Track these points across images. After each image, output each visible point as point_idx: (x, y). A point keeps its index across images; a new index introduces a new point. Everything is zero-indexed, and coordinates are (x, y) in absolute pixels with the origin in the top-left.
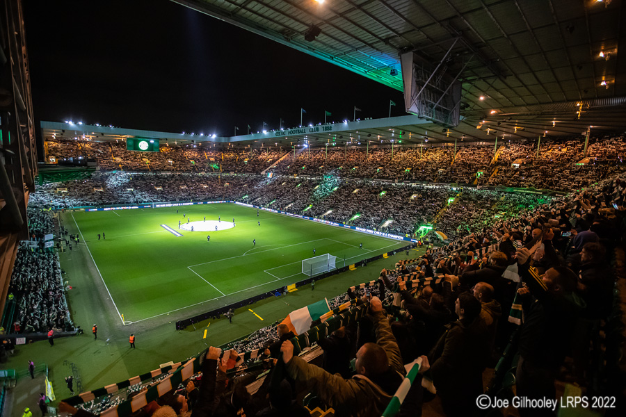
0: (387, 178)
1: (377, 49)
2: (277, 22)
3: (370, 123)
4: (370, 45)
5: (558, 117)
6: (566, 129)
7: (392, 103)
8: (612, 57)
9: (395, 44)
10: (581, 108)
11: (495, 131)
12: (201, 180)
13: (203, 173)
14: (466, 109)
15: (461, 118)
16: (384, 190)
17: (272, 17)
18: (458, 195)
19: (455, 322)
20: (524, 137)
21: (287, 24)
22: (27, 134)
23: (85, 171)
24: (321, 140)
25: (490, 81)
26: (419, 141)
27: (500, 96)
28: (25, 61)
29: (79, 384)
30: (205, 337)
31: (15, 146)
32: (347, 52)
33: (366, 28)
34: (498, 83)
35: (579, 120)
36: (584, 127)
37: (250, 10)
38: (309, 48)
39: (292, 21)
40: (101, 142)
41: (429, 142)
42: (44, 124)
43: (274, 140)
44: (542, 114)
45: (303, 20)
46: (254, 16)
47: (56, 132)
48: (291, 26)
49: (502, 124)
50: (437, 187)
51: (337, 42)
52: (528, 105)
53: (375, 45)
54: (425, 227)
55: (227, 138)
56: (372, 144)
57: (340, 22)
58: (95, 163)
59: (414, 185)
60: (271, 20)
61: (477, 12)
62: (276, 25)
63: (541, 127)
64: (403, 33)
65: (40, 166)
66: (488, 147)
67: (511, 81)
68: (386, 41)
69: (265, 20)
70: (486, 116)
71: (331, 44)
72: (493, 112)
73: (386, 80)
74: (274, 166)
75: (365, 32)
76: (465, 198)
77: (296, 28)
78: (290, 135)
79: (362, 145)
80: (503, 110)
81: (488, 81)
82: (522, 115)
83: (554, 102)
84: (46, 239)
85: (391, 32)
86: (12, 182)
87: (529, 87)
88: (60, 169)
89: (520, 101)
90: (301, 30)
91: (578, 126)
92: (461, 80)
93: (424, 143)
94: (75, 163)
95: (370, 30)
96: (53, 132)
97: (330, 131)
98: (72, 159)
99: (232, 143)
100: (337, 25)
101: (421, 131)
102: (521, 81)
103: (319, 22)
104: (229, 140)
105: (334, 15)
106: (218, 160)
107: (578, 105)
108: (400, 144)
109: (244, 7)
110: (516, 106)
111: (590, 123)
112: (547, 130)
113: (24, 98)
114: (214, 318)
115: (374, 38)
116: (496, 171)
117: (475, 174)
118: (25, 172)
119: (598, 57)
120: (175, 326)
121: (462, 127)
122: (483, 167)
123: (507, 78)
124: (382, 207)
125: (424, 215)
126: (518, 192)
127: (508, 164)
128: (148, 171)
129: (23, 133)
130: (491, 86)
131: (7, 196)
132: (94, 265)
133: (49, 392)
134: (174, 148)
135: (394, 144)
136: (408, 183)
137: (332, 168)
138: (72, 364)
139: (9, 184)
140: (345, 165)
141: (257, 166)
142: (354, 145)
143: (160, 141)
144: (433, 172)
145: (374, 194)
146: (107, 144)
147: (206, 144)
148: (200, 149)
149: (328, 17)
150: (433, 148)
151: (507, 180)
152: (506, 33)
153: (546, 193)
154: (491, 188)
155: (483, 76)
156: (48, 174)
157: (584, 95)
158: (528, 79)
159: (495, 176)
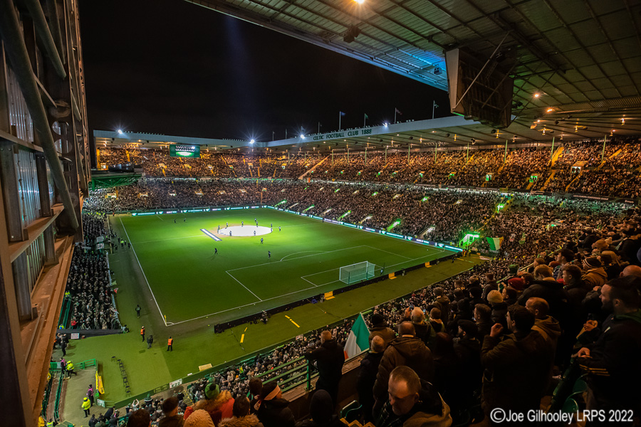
0: (429, 183)
1: (420, 48)
2: (315, 25)
3: (411, 126)
4: (411, 43)
5: (628, 114)
7: (436, 104)
9: (439, 42)
11: (552, 131)
12: (238, 185)
13: (242, 178)
14: (519, 108)
15: (513, 117)
16: (427, 195)
17: (310, 20)
18: (508, 202)
20: (587, 137)
21: (325, 26)
22: (82, 143)
23: (132, 177)
24: (360, 144)
25: (547, 76)
26: (464, 143)
27: (558, 92)
28: (81, 74)
29: (125, 380)
30: (242, 341)
31: (72, 154)
32: (388, 52)
34: (556, 79)
37: (288, 14)
38: (349, 50)
39: (331, 22)
40: (147, 149)
41: (477, 144)
42: (96, 133)
43: (311, 145)
44: (609, 111)
45: (342, 21)
46: (293, 19)
47: (107, 140)
48: (330, 28)
49: (560, 123)
50: (485, 193)
51: (377, 42)
52: (591, 101)
53: (417, 43)
54: (471, 235)
55: (264, 143)
56: (414, 147)
57: (380, 21)
58: (142, 170)
59: (459, 190)
60: (309, 23)
62: (314, 27)
63: (607, 125)
64: (449, 29)
65: (93, 173)
66: (545, 147)
67: (569, 75)
68: (430, 38)
69: (304, 23)
70: (541, 115)
71: (371, 45)
72: (549, 110)
73: (429, 79)
74: (312, 171)
76: (516, 206)
77: (335, 30)
78: (328, 139)
79: (403, 148)
80: (562, 107)
81: (544, 76)
82: (585, 112)
83: (623, 97)
84: (98, 241)
85: (435, 29)
86: (69, 187)
87: (593, 81)
88: (110, 175)
89: (583, 97)
90: (340, 32)
92: (513, 76)
93: (471, 145)
94: (123, 170)
95: (413, 28)
96: (104, 140)
97: (369, 134)
98: (120, 165)
99: (270, 148)
100: (378, 24)
101: (470, 134)
102: (584, 76)
103: (359, 22)
104: (267, 145)
105: (375, 14)
106: (256, 165)
108: (444, 147)
109: (282, 12)
110: (577, 103)
112: (615, 128)
113: (80, 107)
114: (251, 323)
115: (417, 36)
116: (553, 174)
117: (528, 179)
118: (80, 178)
120: (213, 330)
121: (513, 127)
122: (538, 171)
123: (567, 72)
124: (424, 214)
125: (470, 222)
126: (579, 198)
127: (566, 168)
128: (189, 176)
129: (79, 142)
130: (548, 81)
131: (65, 201)
132: (139, 266)
133: (99, 387)
134: (214, 154)
135: (438, 147)
136: (453, 188)
137: (371, 174)
138: (119, 360)
139: (67, 189)
140: (384, 170)
141: (295, 172)
142: (394, 148)
143: (201, 147)
144: (480, 176)
145: (416, 199)
146: (151, 150)
147: (244, 149)
148: (239, 155)
149: (367, 17)
150: (481, 151)
151: (567, 185)
152: (565, 23)
153: (613, 199)
154: (547, 193)
155: (538, 72)
156: (99, 180)
158: (592, 72)
159: (551, 181)
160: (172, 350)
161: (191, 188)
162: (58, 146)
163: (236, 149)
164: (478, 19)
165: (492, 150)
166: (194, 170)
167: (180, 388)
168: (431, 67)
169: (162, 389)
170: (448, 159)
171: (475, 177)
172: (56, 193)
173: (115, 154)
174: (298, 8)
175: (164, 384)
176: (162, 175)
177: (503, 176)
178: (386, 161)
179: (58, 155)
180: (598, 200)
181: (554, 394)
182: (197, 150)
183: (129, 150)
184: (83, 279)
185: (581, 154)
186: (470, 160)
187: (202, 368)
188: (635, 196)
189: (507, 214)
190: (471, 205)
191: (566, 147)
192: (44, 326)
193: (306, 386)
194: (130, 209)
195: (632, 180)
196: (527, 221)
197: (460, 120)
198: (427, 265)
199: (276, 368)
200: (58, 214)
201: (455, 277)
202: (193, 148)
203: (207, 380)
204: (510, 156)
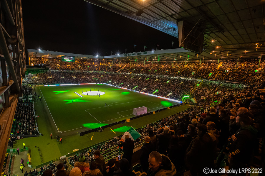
0: (170, 75)
1: (167, 20)
2: (125, 8)
3: (163, 51)
4: (164, 18)
5: (247, 50)
6: (250, 55)
7: (173, 43)
9: (175, 18)
10: (258, 46)
11: (218, 55)
12: (91, 74)
13: (93, 71)
14: (206, 46)
15: (203, 49)
16: (169, 80)
17: (123, 6)
18: (201, 83)
20: (231, 58)
21: (129, 9)
22: (22, 54)
23: (45, 70)
24: (142, 58)
25: (217, 34)
26: (184, 59)
27: (221, 40)
28: (22, 24)
29: (41, 156)
30: (92, 139)
31: (18, 59)
32: (154, 21)
33: (163, 10)
34: (220, 35)
35: (257, 51)
36: (259, 54)
37: (113, 3)
38: (138, 19)
39: (131, 7)
40: (51, 58)
41: (189, 60)
42: (29, 50)
43: (122, 58)
44: (240, 48)
45: (136, 7)
46: (115, 5)
47: (34, 53)
48: (131, 10)
49: (221, 52)
50: (192, 79)
51: (150, 16)
52: (233, 44)
53: (166, 18)
54: (186, 96)
55: (102, 57)
56: (164, 60)
57: (152, 8)
58: (49, 66)
59: (182, 78)
61: (212, 3)
62: (124, 9)
63: (239, 54)
64: (179, 13)
65: (27, 67)
66: (215, 62)
67: (226, 33)
68: (171, 16)
69: (120, 7)
70: (214, 49)
71: (148, 18)
72: (217, 47)
73: (171, 33)
74: (122, 69)
75: (162, 12)
76: (204, 85)
77: (133, 11)
78: (129, 56)
79: (160, 61)
80: (222, 46)
81: (216, 33)
82: (231, 49)
83: (245, 43)
84: (29, 97)
85: (174, 12)
86: (16, 73)
87: (234, 36)
88: (35, 68)
89: (230, 43)
90: (135, 11)
91: (255, 54)
92: (204, 33)
93: (187, 60)
94: (41, 66)
95: (165, 11)
96: (32, 53)
97: (146, 54)
98: (39, 64)
99: (105, 59)
101: (186, 55)
102: (231, 34)
103: (142, 8)
104: (103, 57)
105: (149, 5)
106: (99, 66)
107: (257, 44)
108: (176, 60)
109: (111, 2)
110: (228, 45)
111: (262, 52)
112: (242, 55)
113: (21, 39)
114: (96, 132)
115: (166, 15)
116: (218, 73)
117: (209, 74)
118: (21, 70)
120: (79, 135)
121: (203, 53)
122: (212, 71)
123: (225, 32)
124: (168, 87)
125: (186, 91)
126: (228, 82)
127: (223, 70)
128: (70, 70)
129: (21, 54)
130: (217, 36)
131: (14, 79)
132: (47, 108)
133: (29, 159)
134: (81, 61)
135: (174, 60)
136: (179, 77)
137: (146, 71)
138: (38, 148)
139: (15, 74)
140: (152, 69)
141: (115, 69)
142: (156, 60)
144: (190, 73)
145: (164, 82)
146: (54, 58)
147: (94, 59)
148: (91, 61)
149: (147, 6)
150: (190, 62)
151: (223, 77)
152: (224, 13)
153: (241, 83)
154: (216, 80)
155: (213, 32)
156: (30, 70)
157: (259, 40)
158: (234, 33)
159: (218, 75)
160: (61, 143)
161: (71, 75)
162: (11, 55)
163: (90, 59)
164: (191, 9)
165: (195, 62)
166: (72, 67)
167: (65, 159)
168: (172, 28)
169: (57, 160)
170: (178, 66)
171: (188, 73)
172: (10, 76)
175: (58, 157)
176: (58, 69)
177: (199, 73)
178: (153, 66)
179: (11, 59)
180: (235, 83)
182: (74, 59)
184: (22, 113)
185: (229, 65)
186: (186, 66)
187: (74, 151)
188: (249, 82)
189: (200, 88)
190: (186, 84)
191: (224, 62)
192: (4, 133)
194: (43, 84)
195: (248, 76)
196: (208, 91)
197: (182, 50)
198: (168, 108)
199: (106, 150)
200: (11, 85)
201: (179, 113)
202: (72, 58)
203: (77, 155)
204: (202, 65)
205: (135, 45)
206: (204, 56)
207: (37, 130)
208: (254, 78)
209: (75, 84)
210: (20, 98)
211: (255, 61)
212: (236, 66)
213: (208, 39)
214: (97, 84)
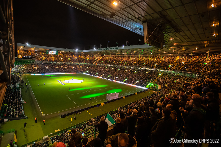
0: (137, 66)
1: (135, 21)
3: (132, 47)
4: (132, 20)
5: (198, 47)
6: (200, 51)
7: (140, 40)
8: (217, 26)
9: (141, 20)
10: (206, 43)
11: (176, 51)
12: (72, 65)
13: (73, 63)
14: (166, 43)
15: (164, 46)
16: (136, 70)
17: (98, 9)
18: (162, 73)
19: (161, 118)
20: (186, 53)
21: (104, 12)
22: (12, 47)
23: (31, 61)
24: (114, 52)
25: (174, 33)
26: (148, 53)
27: (178, 38)
28: (12, 22)
29: (26, 136)
30: (71, 121)
31: (8, 52)
32: (124, 22)
33: (131, 14)
34: (177, 34)
35: (205, 48)
36: (207, 50)
37: (91, 7)
38: (111, 20)
39: (106, 11)
40: (38, 51)
41: (153, 54)
42: (18, 44)
43: (98, 52)
44: (192, 45)
45: (109, 11)
46: (93, 9)
47: (22, 47)
48: (105, 13)
49: (178, 48)
50: (155, 70)
51: (121, 18)
52: (187, 42)
53: (134, 20)
54: (151, 84)
56: (132, 54)
57: (122, 12)
58: (35, 58)
59: (147, 69)
61: (170, 9)
62: (100, 12)
63: (192, 50)
64: (144, 16)
65: (16, 59)
66: (174, 56)
67: (181, 33)
68: (138, 18)
69: (96, 10)
70: (173, 45)
71: (119, 19)
72: (175, 44)
73: (138, 32)
74: (98, 61)
75: (131, 15)
76: (165, 74)
77: (107, 13)
78: (104, 50)
79: (129, 54)
80: (179, 43)
81: (173, 33)
82: (185, 45)
83: (197, 41)
84: (17, 84)
85: (140, 15)
86: (6, 64)
87: (188, 36)
88: (23, 60)
90: (109, 14)
91: (205, 50)
92: (164, 33)
93: (151, 54)
94: (28, 58)
95: (133, 15)
96: (21, 47)
97: (118, 49)
98: (27, 56)
99: (83, 52)
101: (150, 50)
102: (185, 34)
103: (115, 11)
104: (82, 51)
105: (120, 9)
106: (78, 58)
107: (205, 42)
108: (142, 54)
109: (89, 6)
110: (183, 42)
111: (209, 49)
112: (194, 51)
113: (12, 35)
114: (75, 114)
115: (134, 17)
117: (168, 66)
118: (11, 61)
119: (212, 26)
120: (61, 117)
121: (164, 49)
122: (171, 63)
124: (135, 76)
125: (150, 79)
126: (184, 72)
127: (180, 62)
128: (53, 61)
129: (11, 47)
130: (174, 35)
131: (4, 69)
132: (33, 94)
133: (15, 139)
134: (63, 54)
135: (140, 54)
136: (145, 68)
137: (118, 62)
140: (122, 61)
141: (92, 61)
142: (126, 54)
143: (58, 51)
144: (154, 64)
145: (133, 71)
146: (39, 51)
147: (74, 53)
148: (72, 54)
149: (118, 10)
150: (154, 56)
151: (180, 68)
152: (180, 17)
153: (194, 73)
154: (174, 70)
155: (172, 31)
156: (18, 61)
157: (207, 39)
158: (188, 33)
159: (175, 67)
161: (54, 65)
162: (2, 48)
163: (71, 52)
164: (153, 13)
165: (157, 56)
166: (55, 59)
168: (138, 28)
170: (143, 59)
171: (152, 65)
173: (25, 52)
174: (94, 5)
175: (41, 137)
176: (43, 61)
177: (161, 64)
178: (123, 58)
179: (2, 52)
180: (189, 73)
181: (176, 136)
182: (57, 52)
183: (30, 51)
184: (10, 99)
185: (184, 59)
186: (150, 59)
187: (56, 131)
188: (200, 72)
189: (162, 77)
190: (150, 74)
191: (180, 56)
193: (94, 136)
194: (30, 73)
195: (199, 67)
196: (168, 80)
197: (147, 46)
198: (136, 94)
199: (83, 130)
200: (1, 74)
201: (145, 98)
203: (58, 135)
204: (163, 58)
205: (109, 41)
206: (164, 51)
207: (23, 114)
208: (204, 69)
209: (58, 74)
210: (8, 85)
211: (205, 55)
212: (190, 59)
213: (167, 37)
214: (76, 73)
